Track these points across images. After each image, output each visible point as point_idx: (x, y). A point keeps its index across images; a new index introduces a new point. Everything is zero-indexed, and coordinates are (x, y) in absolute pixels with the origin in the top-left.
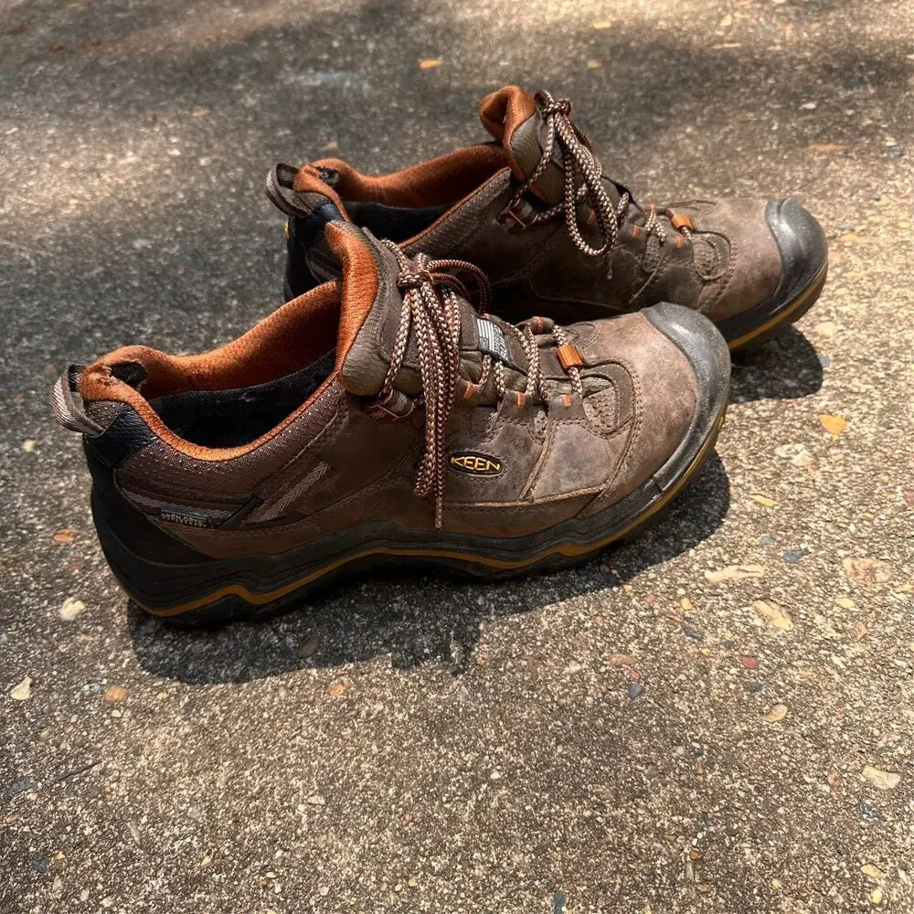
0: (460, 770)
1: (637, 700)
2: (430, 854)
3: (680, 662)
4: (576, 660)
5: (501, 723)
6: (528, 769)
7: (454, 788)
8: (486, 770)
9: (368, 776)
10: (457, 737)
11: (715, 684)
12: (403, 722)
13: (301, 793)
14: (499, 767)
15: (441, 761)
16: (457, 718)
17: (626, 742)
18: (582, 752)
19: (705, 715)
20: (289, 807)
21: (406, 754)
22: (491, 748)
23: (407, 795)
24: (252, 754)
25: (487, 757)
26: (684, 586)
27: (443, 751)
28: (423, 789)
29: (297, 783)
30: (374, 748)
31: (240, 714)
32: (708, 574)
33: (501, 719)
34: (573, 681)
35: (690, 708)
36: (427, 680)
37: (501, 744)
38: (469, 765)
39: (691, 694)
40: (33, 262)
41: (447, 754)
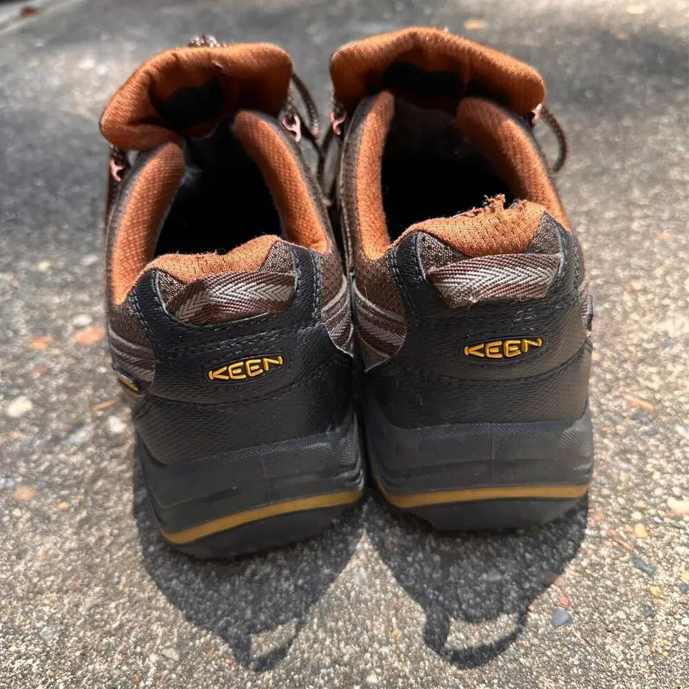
0: (335, 662)
1: (561, 630)
3: (621, 596)
4: (497, 567)
5: (394, 620)
6: (412, 681)
7: (322, 682)
8: (364, 670)
10: (340, 623)
11: (660, 632)
12: (287, 591)
13: (158, 641)
14: (379, 670)
15: (316, 646)
16: (346, 602)
17: (537, 677)
18: (480, 677)
19: (643, 667)
20: (141, 654)
22: (376, 645)
24: (125, 586)
25: (368, 655)
26: (642, 510)
27: (321, 635)
28: (288, 673)
29: (158, 629)
30: (249, 613)
31: (128, 541)
32: (672, 502)
33: (396, 615)
34: (489, 591)
35: (625, 654)
37: (388, 643)
38: (346, 658)
39: (628, 638)
41: (325, 640)
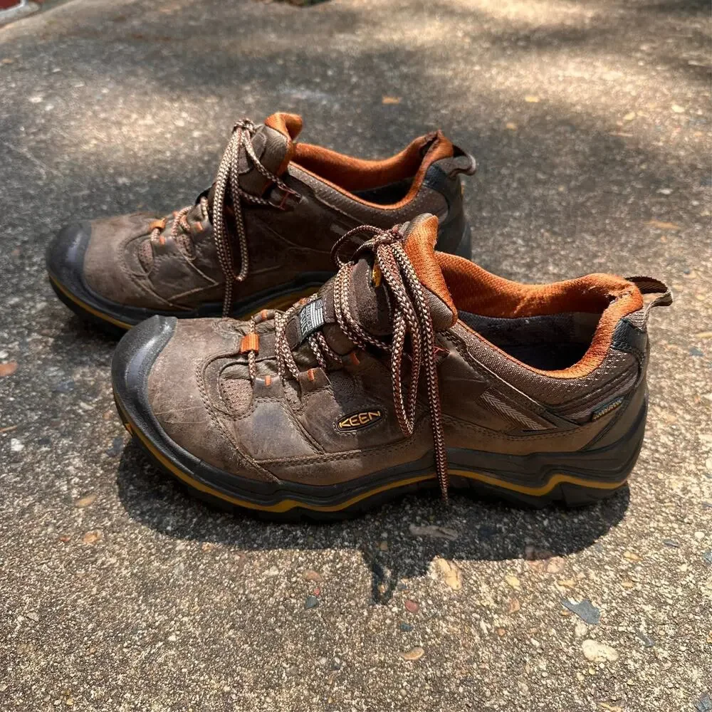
0: (149, 626)
1: (309, 611)
2: (94, 684)
3: (356, 590)
4: (277, 566)
5: (196, 599)
6: (199, 640)
7: (137, 638)
8: (168, 632)
9: (79, 610)
10: (158, 600)
11: (375, 616)
12: (125, 577)
13: (26, 607)
14: (178, 633)
15: (138, 615)
16: (165, 586)
17: (284, 641)
18: (246, 640)
19: (356, 638)
20: (12, 615)
21: (115, 601)
22: (180, 616)
23: (100, 633)
24: (6, 568)
25: (173, 622)
26: (389, 532)
27: (143, 607)
28: (114, 632)
29: (26, 599)
30: (95, 590)
31: (13, 535)
32: (412, 527)
33: (198, 596)
34: (267, 582)
35: (347, 629)
36: (158, 550)
37: (188, 615)
38: (157, 624)
39: (353, 618)
40: (45, 177)
41: (145, 610)
